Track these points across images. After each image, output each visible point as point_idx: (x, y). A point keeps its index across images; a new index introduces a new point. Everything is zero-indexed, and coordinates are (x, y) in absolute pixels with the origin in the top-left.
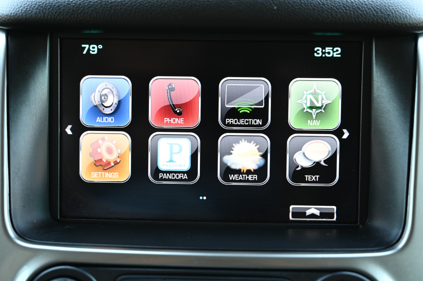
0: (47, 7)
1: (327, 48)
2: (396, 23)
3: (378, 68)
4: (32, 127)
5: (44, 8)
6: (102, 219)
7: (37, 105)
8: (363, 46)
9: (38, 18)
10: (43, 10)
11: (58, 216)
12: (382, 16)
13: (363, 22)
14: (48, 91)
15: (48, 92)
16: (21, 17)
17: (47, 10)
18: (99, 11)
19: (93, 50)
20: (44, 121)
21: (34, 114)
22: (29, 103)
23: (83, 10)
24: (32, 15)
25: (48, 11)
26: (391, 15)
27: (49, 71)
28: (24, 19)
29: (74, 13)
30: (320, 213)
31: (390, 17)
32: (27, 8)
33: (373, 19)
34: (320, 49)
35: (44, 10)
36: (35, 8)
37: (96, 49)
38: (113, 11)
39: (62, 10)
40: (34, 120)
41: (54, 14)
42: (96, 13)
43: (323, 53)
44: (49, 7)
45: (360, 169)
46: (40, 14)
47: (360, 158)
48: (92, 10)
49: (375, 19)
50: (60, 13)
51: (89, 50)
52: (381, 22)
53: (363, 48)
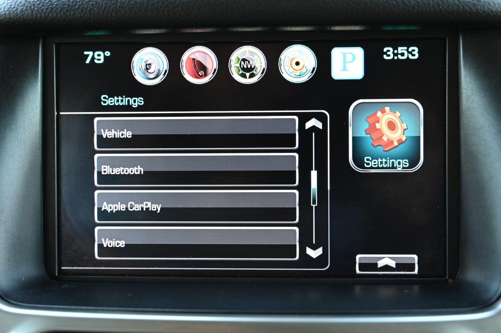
0: (36, 2)
1: (400, 48)
2: (489, 11)
3: (467, 71)
4: (19, 157)
5: (32, 4)
6: (113, 275)
7: (26, 129)
8: (447, 43)
9: (25, 17)
10: (30, 7)
11: (56, 273)
12: (470, 2)
13: (444, 10)
14: (41, 111)
15: (41, 113)
16: (4, 17)
17: (36, 6)
18: (102, 5)
19: (99, 58)
20: (36, 149)
21: (23, 140)
22: (15, 126)
23: (82, 5)
24: (17, 13)
25: (38, 8)
26: (482, 1)
27: (42, 86)
28: (8, 18)
29: (70, 9)
30: (396, 264)
31: (480, 4)
32: (11, 5)
33: (458, 6)
34: (391, 49)
35: (33, 7)
36: (21, 4)
37: (102, 57)
38: (119, 4)
39: (54, 6)
40: (22, 149)
41: (44, 10)
42: (98, 8)
43: (395, 55)
44: (38, 2)
45: (447, 204)
46: (27, 12)
47: (447, 191)
48: (92, 5)
49: (461, 7)
50: (52, 9)
51: (93, 58)
52: (468, 9)
53: (447, 46)
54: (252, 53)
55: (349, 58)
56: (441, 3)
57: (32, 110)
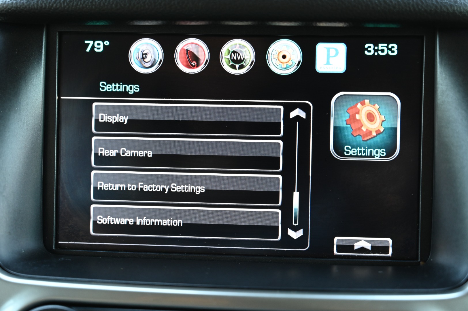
1: (380, 45)
2: (465, 11)
3: (442, 68)
4: (22, 137)
6: (106, 250)
7: (29, 111)
8: (425, 41)
9: (31, 7)
11: (54, 247)
12: (447, 3)
13: (423, 10)
14: (43, 95)
16: (11, 6)
19: (98, 47)
20: (38, 131)
21: (25, 121)
22: (19, 109)
24: (23, 3)
26: (458, 2)
27: (44, 72)
28: (15, 7)
30: (372, 246)
31: (457, 5)
33: (436, 7)
34: (372, 46)
37: (101, 47)
40: (24, 130)
41: (49, 1)
43: (376, 51)
45: (421, 192)
46: (33, 2)
47: (421, 179)
49: (439, 7)
51: (93, 47)
52: (445, 10)
53: (425, 44)
54: (242, 46)
55: (332, 53)
56: (420, 3)
57: (35, 94)
